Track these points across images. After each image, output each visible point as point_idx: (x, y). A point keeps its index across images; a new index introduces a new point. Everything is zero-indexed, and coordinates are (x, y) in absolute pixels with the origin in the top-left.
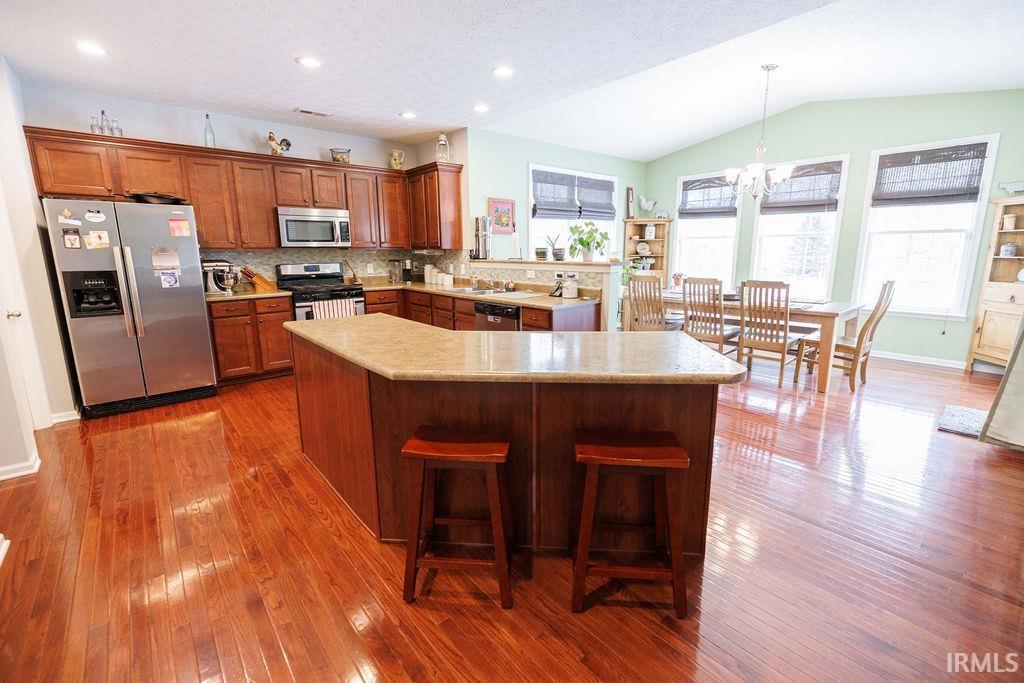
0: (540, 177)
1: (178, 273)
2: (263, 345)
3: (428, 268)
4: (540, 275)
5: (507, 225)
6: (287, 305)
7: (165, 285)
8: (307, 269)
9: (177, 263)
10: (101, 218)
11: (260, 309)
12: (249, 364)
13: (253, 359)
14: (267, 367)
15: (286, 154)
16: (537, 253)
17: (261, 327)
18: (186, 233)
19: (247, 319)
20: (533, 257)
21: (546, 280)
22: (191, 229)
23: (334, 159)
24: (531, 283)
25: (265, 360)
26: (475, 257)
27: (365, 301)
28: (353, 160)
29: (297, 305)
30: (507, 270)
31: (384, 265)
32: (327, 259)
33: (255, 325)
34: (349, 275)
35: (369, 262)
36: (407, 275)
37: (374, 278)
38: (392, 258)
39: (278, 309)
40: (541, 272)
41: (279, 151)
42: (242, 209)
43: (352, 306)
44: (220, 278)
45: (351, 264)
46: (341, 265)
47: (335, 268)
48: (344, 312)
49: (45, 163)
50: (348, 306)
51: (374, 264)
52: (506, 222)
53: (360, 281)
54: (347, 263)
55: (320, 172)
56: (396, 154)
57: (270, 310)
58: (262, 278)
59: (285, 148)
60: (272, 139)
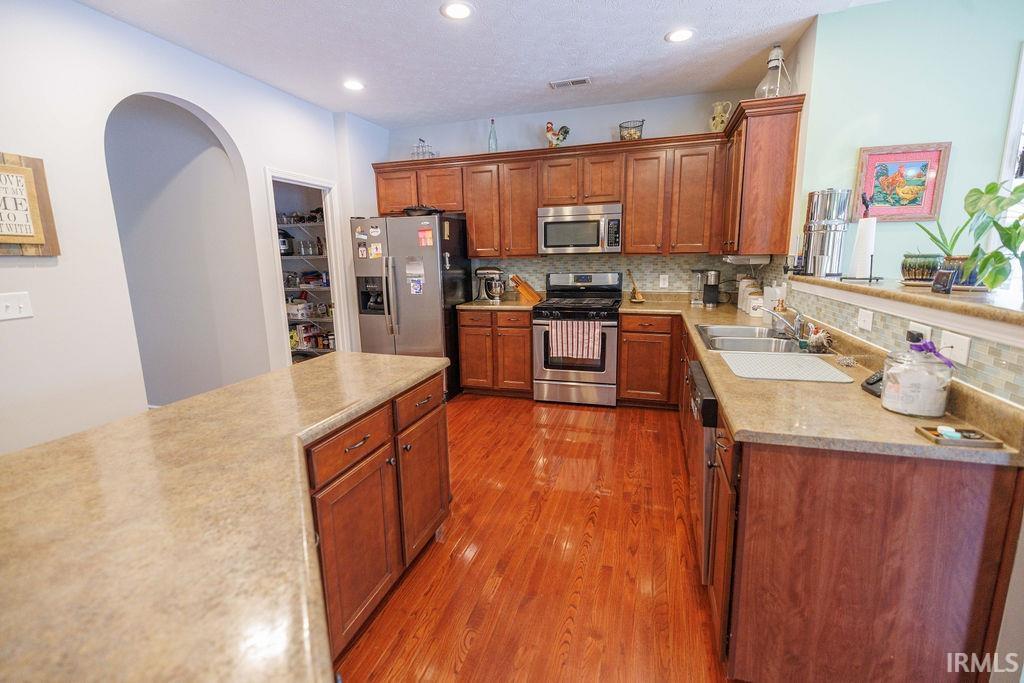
1: (422, 280)
2: (500, 360)
3: (744, 285)
4: (879, 325)
6: (526, 321)
7: (413, 292)
8: (578, 279)
9: (421, 271)
10: (378, 232)
11: (501, 322)
12: (486, 378)
13: (490, 374)
14: (501, 386)
16: (906, 269)
17: (500, 340)
18: (429, 243)
19: (488, 331)
20: (893, 280)
21: (892, 342)
22: (433, 237)
23: (622, 137)
24: (860, 339)
25: (500, 377)
26: (801, 271)
27: (619, 327)
29: (535, 321)
31: (685, 276)
32: (606, 268)
33: (494, 336)
34: (626, 290)
35: (663, 273)
36: (712, 294)
37: (667, 295)
38: (701, 266)
39: (517, 324)
40: (884, 317)
41: (555, 142)
42: (508, 214)
43: (597, 331)
44: (489, 287)
45: (636, 275)
46: (620, 275)
47: (611, 279)
48: (586, 337)
49: (382, 191)
50: (592, 331)
51: (672, 275)
52: (910, 197)
53: (640, 298)
54: (629, 273)
55: (594, 159)
56: (719, 108)
57: (510, 324)
58: (527, 287)
59: (561, 137)
60: (549, 130)
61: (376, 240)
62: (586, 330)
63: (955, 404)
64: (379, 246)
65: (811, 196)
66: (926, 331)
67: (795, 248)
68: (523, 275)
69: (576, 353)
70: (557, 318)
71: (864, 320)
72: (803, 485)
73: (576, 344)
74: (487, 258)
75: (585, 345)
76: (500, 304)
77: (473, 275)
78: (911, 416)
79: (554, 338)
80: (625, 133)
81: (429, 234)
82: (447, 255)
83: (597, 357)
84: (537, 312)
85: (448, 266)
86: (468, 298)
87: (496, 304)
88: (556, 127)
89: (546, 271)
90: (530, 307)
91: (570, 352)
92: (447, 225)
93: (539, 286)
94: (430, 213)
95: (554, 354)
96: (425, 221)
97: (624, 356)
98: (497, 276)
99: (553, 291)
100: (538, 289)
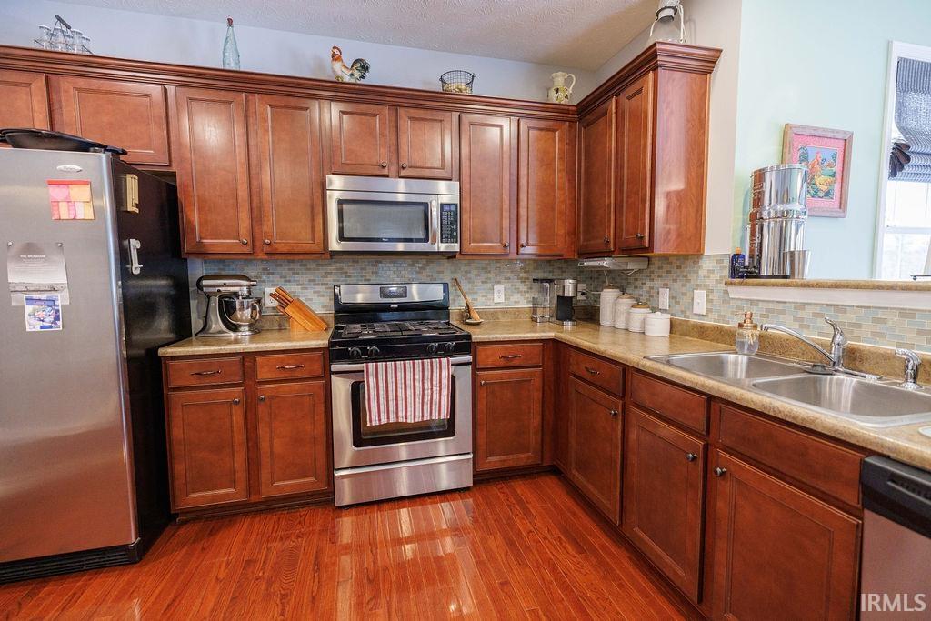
0: (916, 77)
1: (62, 299)
2: (264, 445)
3: (608, 296)
5: (827, 194)
6: (317, 368)
8: (384, 292)
11: (263, 374)
12: (233, 484)
13: (241, 475)
14: (267, 493)
17: (262, 410)
18: (85, 212)
19: (237, 392)
23: (446, 88)
25: (265, 475)
27: (474, 364)
28: (479, 90)
29: (335, 367)
31: (523, 287)
32: (423, 276)
33: (250, 404)
34: (456, 307)
35: (498, 283)
36: (565, 309)
37: (505, 312)
38: (540, 275)
39: (298, 374)
41: (347, 78)
43: (445, 373)
44: (228, 307)
45: (466, 285)
46: (446, 286)
47: (435, 293)
48: (427, 385)
50: (436, 374)
51: (509, 285)
52: (824, 188)
53: (476, 317)
54: (457, 283)
55: (413, 112)
57: (282, 376)
58: (302, 308)
59: (357, 74)
60: (336, 57)
62: (427, 373)
68: (292, 289)
69: (412, 415)
70: (375, 358)
73: (410, 399)
74: (224, 258)
75: (427, 399)
76: (252, 340)
77: (193, 289)
79: (373, 392)
82: (135, 244)
83: (444, 415)
84: (340, 350)
85: (136, 268)
86: (182, 331)
87: (244, 342)
88: (348, 59)
89: (331, 280)
90: (323, 342)
91: (401, 413)
92: (132, 183)
93: (320, 304)
94: (81, 147)
95: (374, 419)
97: (482, 406)
98: (245, 290)
99: (347, 313)
100: (319, 311)
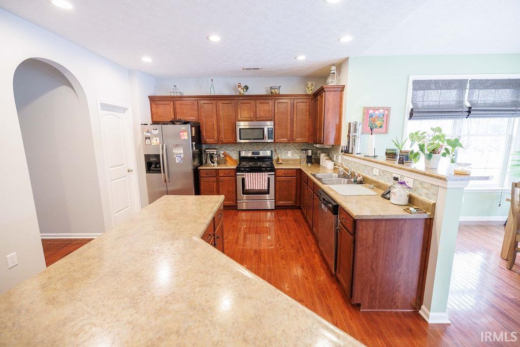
0: (420, 85)
1: (182, 156)
2: (221, 192)
3: (322, 156)
4: (382, 174)
5: (381, 127)
6: (233, 174)
7: (177, 161)
8: (253, 153)
9: (182, 152)
10: (157, 132)
11: (221, 174)
15: (246, 94)
16: (386, 154)
17: (220, 183)
18: (186, 138)
19: (215, 179)
20: (382, 158)
21: (387, 180)
22: (188, 135)
23: (272, 93)
24: (375, 179)
26: (346, 152)
27: (275, 175)
28: (282, 92)
29: (238, 174)
30: (362, 165)
31: (298, 152)
32: (265, 149)
33: (218, 182)
34: (275, 158)
35: (289, 150)
36: (309, 160)
37: (291, 160)
38: (304, 148)
39: (229, 175)
40: (383, 171)
41: (242, 92)
42: (222, 124)
43: (266, 177)
44: (212, 157)
45: (278, 151)
46: (272, 151)
47: (268, 153)
48: (261, 180)
49: (153, 110)
50: (264, 177)
51: (293, 151)
52: (380, 125)
53: (281, 162)
54: (275, 151)
55: (261, 101)
56: (310, 84)
57: (225, 175)
58: (230, 157)
59: (245, 90)
60: (239, 86)
61: (156, 136)
62: (261, 177)
63: (411, 200)
64: (158, 139)
65: (350, 123)
66: (399, 177)
67: (344, 143)
68: (227, 152)
69: (257, 187)
70: (248, 172)
71: (376, 172)
72: (375, 231)
73: (257, 183)
74: (211, 144)
75: (261, 183)
76: (217, 166)
77: (203, 152)
78: (400, 205)
79: (247, 181)
80: (273, 91)
81: (186, 134)
82: (194, 143)
83: (266, 188)
84: (238, 170)
85: (194, 148)
86: (201, 164)
87: (215, 166)
88: (243, 86)
89: (238, 149)
90: (235, 167)
91: (254, 187)
92: (193, 129)
93: (235, 156)
94: (186, 123)
95: (247, 188)
96: (184, 127)
97: (277, 187)
98: (216, 153)
99: (242, 159)
100: (235, 158)
